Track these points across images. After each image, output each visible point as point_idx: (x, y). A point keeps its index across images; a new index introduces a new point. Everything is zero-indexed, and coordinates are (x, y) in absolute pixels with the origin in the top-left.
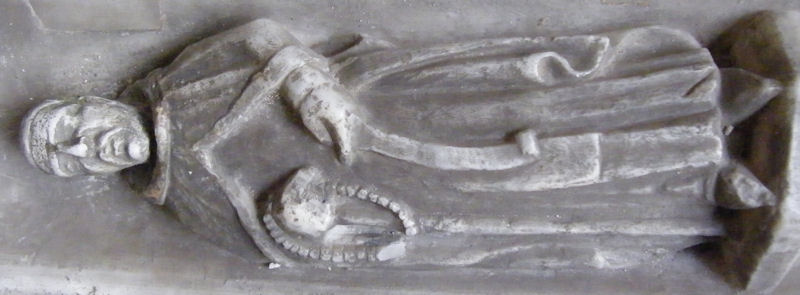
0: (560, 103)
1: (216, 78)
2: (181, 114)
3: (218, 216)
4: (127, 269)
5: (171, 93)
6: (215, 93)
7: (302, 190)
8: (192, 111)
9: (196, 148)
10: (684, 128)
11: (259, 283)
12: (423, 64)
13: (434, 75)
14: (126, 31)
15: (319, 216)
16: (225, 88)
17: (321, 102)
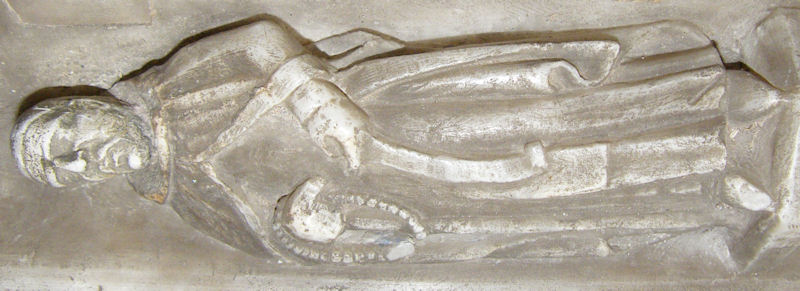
0: (571, 114)
1: (216, 89)
2: (182, 124)
3: (224, 220)
4: (133, 267)
5: (170, 102)
6: (218, 104)
7: (311, 202)
8: (193, 122)
9: (200, 159)
10: (691, 138)
11: (268, 277)
12: (431, 74)
13: (442, 86)
14: (113, 25)
15: (330, 225)
16: (228, 100)
17: (329, 121)
